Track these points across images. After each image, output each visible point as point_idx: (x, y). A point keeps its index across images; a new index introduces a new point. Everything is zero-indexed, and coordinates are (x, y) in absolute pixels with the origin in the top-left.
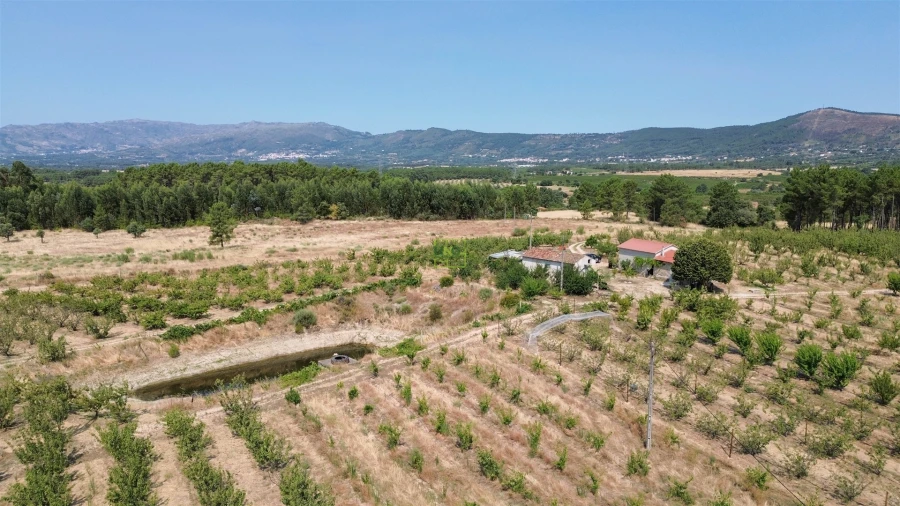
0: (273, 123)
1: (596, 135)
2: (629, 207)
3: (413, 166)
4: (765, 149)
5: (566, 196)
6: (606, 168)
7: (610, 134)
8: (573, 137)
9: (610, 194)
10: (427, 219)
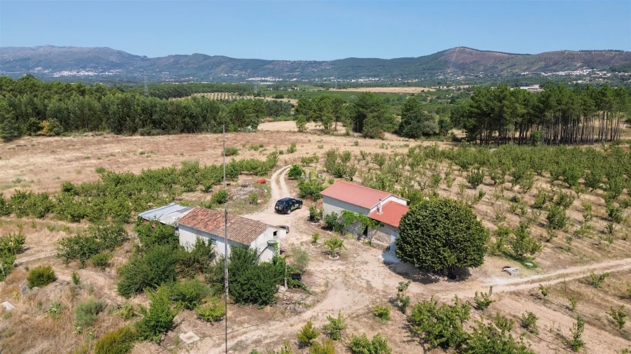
0: (64, 47)
1: (315, 62)
2: (338, 119)
3: (181, 82)
4: (424, 74)
5: (293, 106)
6: (322, 86)
7: (325, 62)
8: (299, 63)
9: (321, 110)
10: (149, 134)
